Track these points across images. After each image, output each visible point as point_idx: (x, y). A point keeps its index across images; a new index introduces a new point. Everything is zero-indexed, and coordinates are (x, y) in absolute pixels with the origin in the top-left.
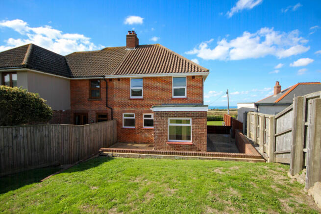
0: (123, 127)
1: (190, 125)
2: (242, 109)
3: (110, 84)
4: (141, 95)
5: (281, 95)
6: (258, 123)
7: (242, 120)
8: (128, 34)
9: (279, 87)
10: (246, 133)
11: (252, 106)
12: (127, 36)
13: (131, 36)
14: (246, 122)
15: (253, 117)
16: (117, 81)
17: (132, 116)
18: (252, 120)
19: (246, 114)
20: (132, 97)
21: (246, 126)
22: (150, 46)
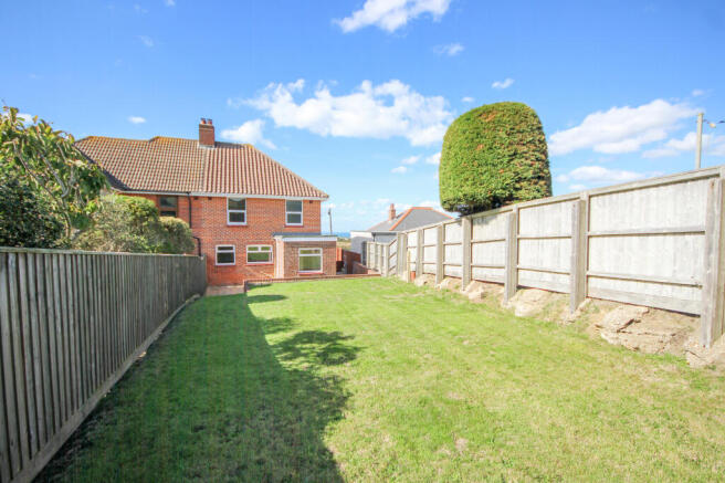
0: (217, 264)
1: (321, 255)
2: (357, 238)
3: (194, 203)
4: (243, 221)
5: (396, 221)
6: (376, 251)
7: (359, 251)
8: (202, 123)
9: (393, 211)
10: (365, 264)
11: (369, 235)
12: (201, 126)
13: (208, 127)
14: (364, 252)
15: (372, 247)
16: (207, 201)
17: (231, 248)
18: (371, 249)
19: (364, 244)
20: (230, 223)
21: (364, 258)
22: (238, 146)
